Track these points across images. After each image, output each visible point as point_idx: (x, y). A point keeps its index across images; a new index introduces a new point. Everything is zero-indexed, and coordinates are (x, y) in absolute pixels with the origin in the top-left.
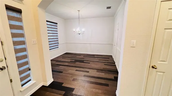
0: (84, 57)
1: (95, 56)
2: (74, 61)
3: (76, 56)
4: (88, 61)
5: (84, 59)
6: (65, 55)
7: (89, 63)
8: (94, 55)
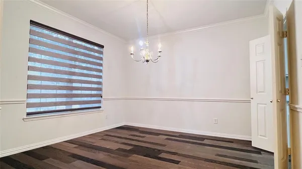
0: (167, 139)
1: (206, 142)
2: (129, 148)
3: (144, 137)
4: (174, 154)
5: (164, 145)
6: (119, 131)
7: (177, 162)
8: (202, 138)
